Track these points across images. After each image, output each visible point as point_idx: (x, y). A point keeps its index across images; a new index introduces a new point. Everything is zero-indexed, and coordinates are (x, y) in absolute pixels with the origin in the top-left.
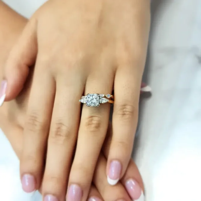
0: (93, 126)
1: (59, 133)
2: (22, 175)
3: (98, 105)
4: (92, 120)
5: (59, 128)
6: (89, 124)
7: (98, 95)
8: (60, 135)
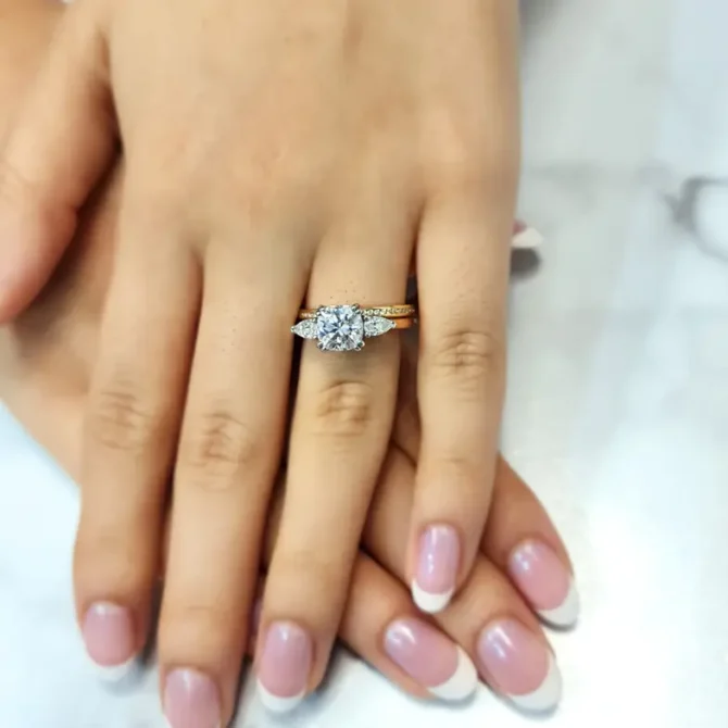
0: (346, 415)
1: (213, 450)
2: (84, 608)
3: (359, 345)
4: (340, 395)
5: (215, 431)
6: (330, 410)
7: (358, 308)
8: (219, 457)
